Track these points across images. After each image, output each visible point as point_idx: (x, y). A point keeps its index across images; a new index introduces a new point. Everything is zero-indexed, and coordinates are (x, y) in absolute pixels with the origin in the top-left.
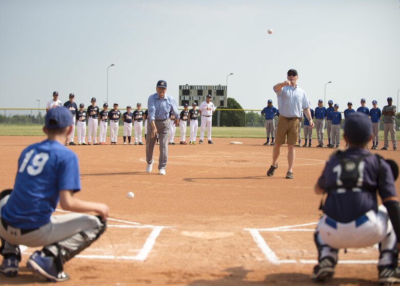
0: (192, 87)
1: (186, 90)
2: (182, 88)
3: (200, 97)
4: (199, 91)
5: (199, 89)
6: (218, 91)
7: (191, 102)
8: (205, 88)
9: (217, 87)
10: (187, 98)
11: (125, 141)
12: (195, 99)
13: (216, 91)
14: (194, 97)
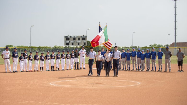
0: (70, 36)
1: (68, 38)
2: (66, 37)
3: (74, 41)
4: (74, 38)
5: (74, 37)
6: (83, 38)
7: (70, 44)
8: (77, 37)
9: (82, 36)
10: (68, 42)
11: (41, 70)
12: (72, 42)
13: (82, 38)
14: (72, 41)
